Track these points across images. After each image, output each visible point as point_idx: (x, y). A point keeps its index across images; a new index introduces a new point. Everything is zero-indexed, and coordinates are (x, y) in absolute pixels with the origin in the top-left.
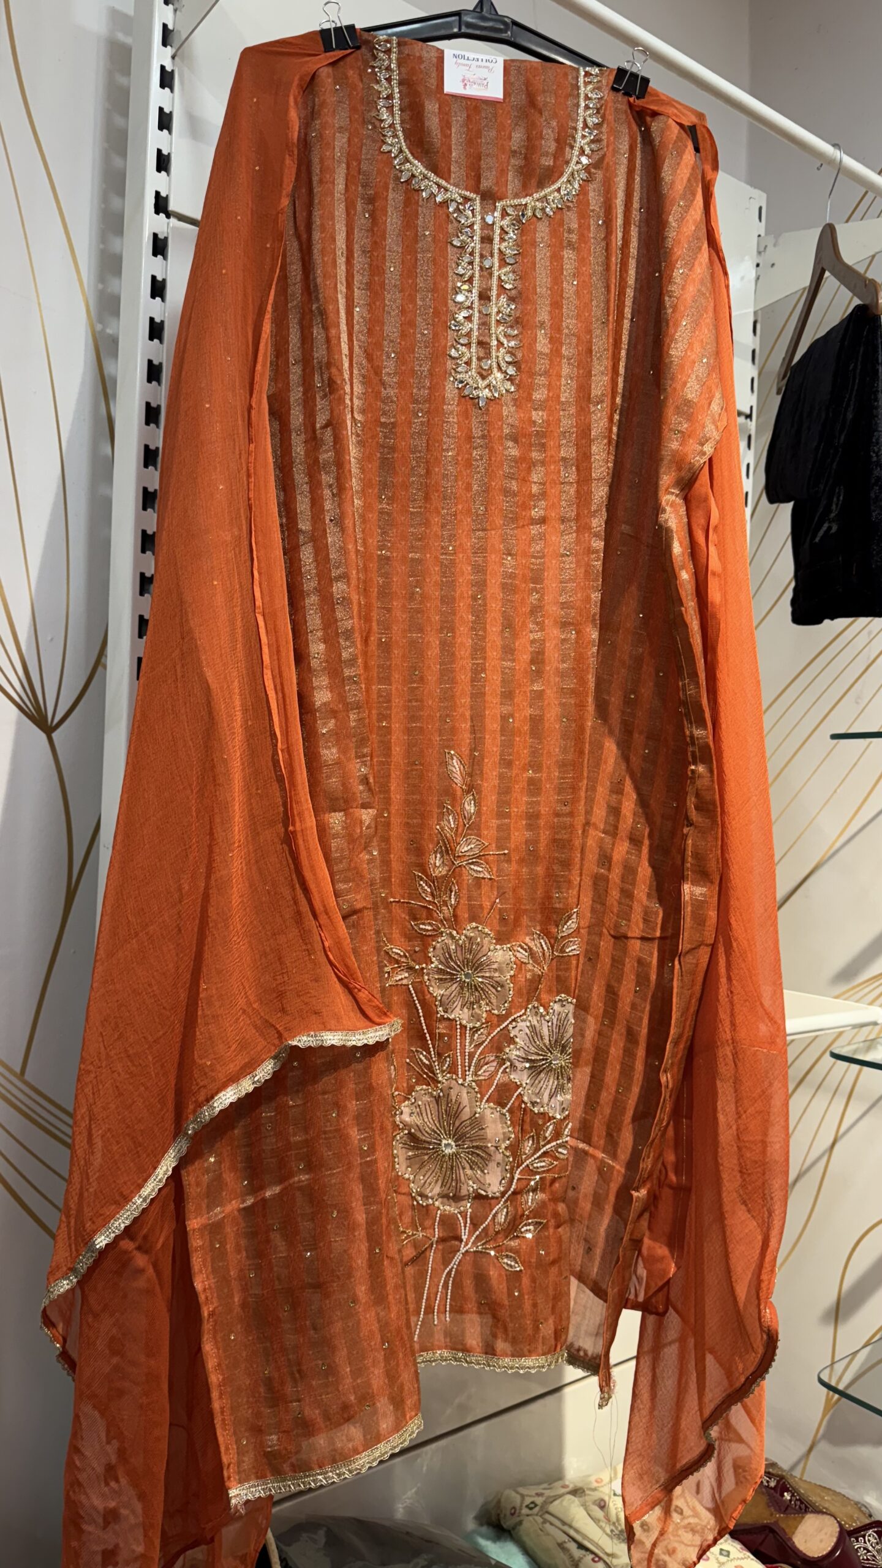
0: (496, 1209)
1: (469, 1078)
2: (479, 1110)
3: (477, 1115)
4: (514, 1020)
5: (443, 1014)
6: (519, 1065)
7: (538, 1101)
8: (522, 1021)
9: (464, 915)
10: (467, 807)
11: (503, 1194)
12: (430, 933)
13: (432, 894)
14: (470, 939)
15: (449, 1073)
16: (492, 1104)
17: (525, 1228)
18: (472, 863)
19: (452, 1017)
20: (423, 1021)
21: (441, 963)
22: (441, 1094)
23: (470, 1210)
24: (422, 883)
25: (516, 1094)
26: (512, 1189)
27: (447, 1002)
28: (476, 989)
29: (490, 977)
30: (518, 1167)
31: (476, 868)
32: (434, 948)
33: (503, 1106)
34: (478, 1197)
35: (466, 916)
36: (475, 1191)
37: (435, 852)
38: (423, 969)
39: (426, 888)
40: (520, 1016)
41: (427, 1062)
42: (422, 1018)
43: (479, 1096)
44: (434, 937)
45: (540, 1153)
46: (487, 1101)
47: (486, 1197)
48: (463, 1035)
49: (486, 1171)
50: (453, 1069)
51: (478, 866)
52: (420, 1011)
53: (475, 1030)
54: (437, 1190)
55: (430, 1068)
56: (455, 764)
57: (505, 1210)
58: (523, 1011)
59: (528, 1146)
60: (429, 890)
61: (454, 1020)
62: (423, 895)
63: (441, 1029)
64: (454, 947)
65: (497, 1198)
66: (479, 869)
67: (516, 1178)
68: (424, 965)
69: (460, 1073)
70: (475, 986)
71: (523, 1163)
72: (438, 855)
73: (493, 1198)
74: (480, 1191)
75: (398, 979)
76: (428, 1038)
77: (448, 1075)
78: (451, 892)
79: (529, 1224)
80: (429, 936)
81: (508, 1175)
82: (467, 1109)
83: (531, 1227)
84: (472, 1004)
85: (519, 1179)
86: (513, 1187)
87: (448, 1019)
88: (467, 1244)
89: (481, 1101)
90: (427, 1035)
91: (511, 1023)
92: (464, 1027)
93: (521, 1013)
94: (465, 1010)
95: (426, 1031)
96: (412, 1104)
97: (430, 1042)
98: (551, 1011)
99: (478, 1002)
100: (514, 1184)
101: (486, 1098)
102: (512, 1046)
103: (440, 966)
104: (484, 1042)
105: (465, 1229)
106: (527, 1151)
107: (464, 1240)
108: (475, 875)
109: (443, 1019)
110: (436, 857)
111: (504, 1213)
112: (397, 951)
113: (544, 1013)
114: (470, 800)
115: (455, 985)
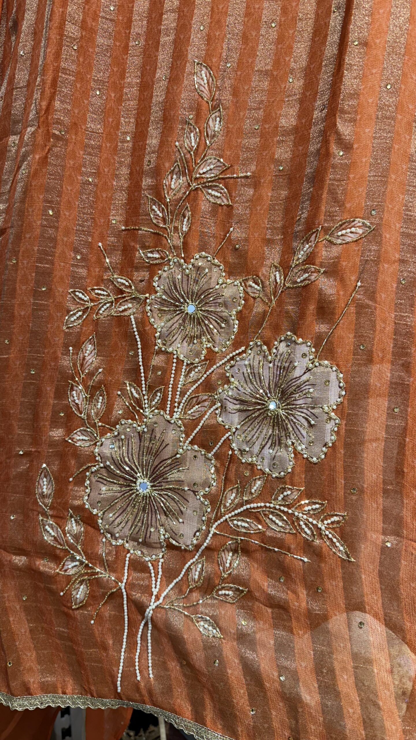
0: (189, 563)
1: (176, 415)
2: (181, 450)
3: (178, 456)
4: (232, 358)
5: (161, 346)
6: (231, 406)
7: (247, 449)
8: (241, 359)
9: (194, 242)
10: (211, 122)
11: (197, 547)
12: (157, 262)
13: (164, 220)
14: (198, 269)
15: (157, 408)
16: (196, 446)
17: (223, 592)
18: (210, 187)
19: (170, 350)
20: (140, 354)
21: (165, 292)
22: (146, 430)
23: (162, 560)
24: (154, 207)
25: (223, 439)
26: (205, 544)
27: (167, 333)
28: (199, 323)
29: (215, 312)
30: (216, 521)
31: (213, 193)
32: (160, 277)
33: (209, 450)
34: (170, 547)
35: (196, 243)
36: (167, 540)
37: (172, 172)
38: (146, 298)
39: (158, 212)
40: (240, 354)
41: (137, 396)
42: (140, 351)
43: (184, 436)
44: (160, 266)
45: (242, 509)
46: (191, 443)
47: (178, 548)
48: (178, 370)
49: (181, 520)
50: (162, 406)
51: (217, 191)
52: (139, 343)
53: (191, 367)
54: (127, 532)
55: (139, 402)
56: (204, 75)
57: (200, 566)
58: (243, 348)
59: (231, 497)
60: (161, 215)
61: (172, 353)
62: (155, 221)
63: (157, 361)
64: (180, 277)
65: (190, 552)
66: (217, 194)
67: (212, 532)
68: (147, 295)
69: (168, 409)
70: (198, 319)
71: (221, 517)
72: (175, 176)
73: (185, 550)
74: (171, 540)
75: (121, 309)
76: (142, 371)
77: (156, 411)
78: (185, 217)
79: (230, 589)
80: (156, 264)
81: (204, 528)
82: (170, 449)
83: (231, 593)
84: (192, 338)
85: (215, 534)
86: (207, 541)
87: (166, 353)
88: (157, 598)
89: (185, 442)
90: (142, 368)
91: (229, 361)
92: (180, 362)
93: (240, 350)
94: (185, 344)
95: (141, 363)
96: (116, 436)
97: (143, 375)
98: (275, 351)
99: (199, 337)
100: (209, 538)
101: (190, 439)
102: (226, 386)
103: (164, 297)
104: (199, 380)
105: (156, 581)
106: (228, 505)
107: (155, 593)
108: (212, 200)
109: (160, 352)
110: (172, 178)
111: (198, 569)
112: (122, 281)
113: (267, 353)
114: (216, 117)
115: (177, 318)
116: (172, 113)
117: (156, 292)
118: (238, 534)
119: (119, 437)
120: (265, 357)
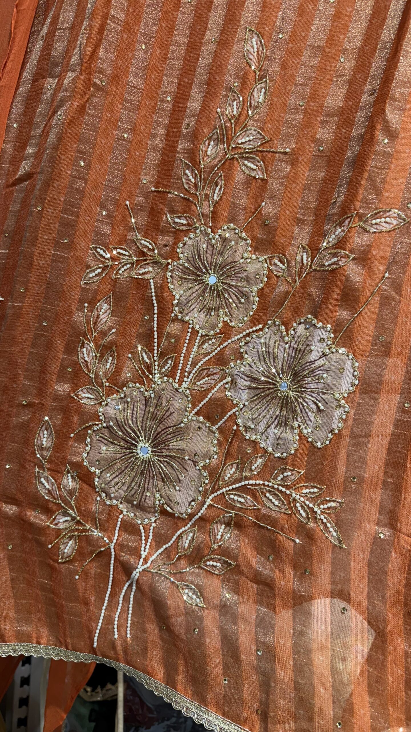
0: (181, 531)
1: (185, 385)
2: (186, 420)
3: (182, 425)
4: (248, 335)
5: (178, 313)
6: (241, 382)
7: (253, 427)
8: (258, 337)
9: (224, 212)
10: (255, 93)
11: (191, 516)
12: (184, 228)
13: (196, 186)
14: (225, 240)
15: (166, 376)
16: (201, 418)
17: (211, 563)
18: (246, 158)
19: (187, 319)
20: (156, 319)
21: (188, 260)
22: (153, 395)
23: (154, 525)
24: (187, 171)
25: (229, 414)
26: (200, 514)
27: (185, 302)
28: (218, 296)
29: (235, 286)
30: (212, 493)
31: (249, 164)
32: (184, 244)
33: (214, 423)
34: (164, 512)
35: (226, 214)
36: (161, 506)
37: (210, 139)
38: (169, 264)
39: (191, 177)
40: (256, 331)
41: (148, 361)
42: (156, 316)
43: (190, 406)
44: (186, 232)
45: (240, 484)
46: (197, 414)
47: (172, 515)
48: (192, 340)
49: (178, 488)
50: (172, 374)
51: (253, 163)
52: (156, 308)
53: (205, 338)
54: (122, 493)
55: (149, 367)
56: (254, 43)
57: (191, 535)
58: (261, 326)
59: (230, 472)
60: (193, 180)
61: (188, 323)
62: (186, 186)
63: (172, 328)
64: (205, 246)
65: (183, 519)
66: (252, 166)
67: (207, 504)
68: (170, 261)
69: (178, 378)
70: (218, 291)
71: (219, 489)
72: (212, 143)
73: (179, 518)
74: (166, 507)
75: (141, 272)
76: (156, 336)
77: (165, 378)
78: (217, 186)
79: (218, 561)
80: (183, 230)
81: (200, 498)
82: (174, 417)
83: (218, 564)
84: (210, 309)
85: (210, 506)
86: (202, 511)
87: (182, 321)
88: (145, 561)
89: (190, 412)
90: (156, 333)
91: (244, 337)
92: (195, 332)
93: (258, 328)
94: (202, 315)
95: (155, 329)
96: (122, 398)
97: (156, 340)
98: (292, 332)
99: (217, 310)
100: (204, 509)
101: (196, 410)
102: (238, 362)
103: (186, 265)
104: (212, 352)
105: (146, 545)
106: (226, 478)
107: (143, 556)
108: (247, 172)
109: (176, 319)
110: (209, 145)
111: (189, 538)
112: (146, 243)
113: (284, 333)
114: (261, 88)
115: (198, 287)
116: (218, 78)
117: (179, 259)
118: (233, 508)
119: (125, 399)
120: (282, 337)
